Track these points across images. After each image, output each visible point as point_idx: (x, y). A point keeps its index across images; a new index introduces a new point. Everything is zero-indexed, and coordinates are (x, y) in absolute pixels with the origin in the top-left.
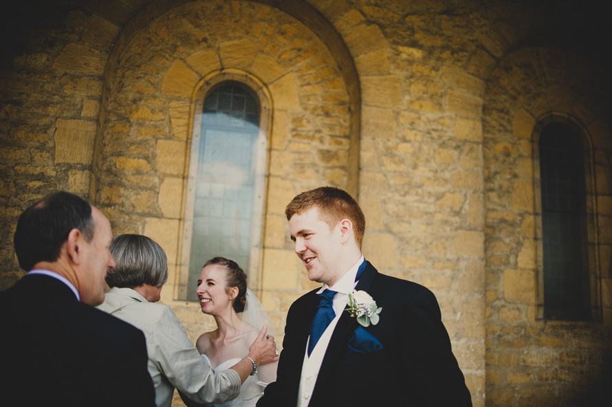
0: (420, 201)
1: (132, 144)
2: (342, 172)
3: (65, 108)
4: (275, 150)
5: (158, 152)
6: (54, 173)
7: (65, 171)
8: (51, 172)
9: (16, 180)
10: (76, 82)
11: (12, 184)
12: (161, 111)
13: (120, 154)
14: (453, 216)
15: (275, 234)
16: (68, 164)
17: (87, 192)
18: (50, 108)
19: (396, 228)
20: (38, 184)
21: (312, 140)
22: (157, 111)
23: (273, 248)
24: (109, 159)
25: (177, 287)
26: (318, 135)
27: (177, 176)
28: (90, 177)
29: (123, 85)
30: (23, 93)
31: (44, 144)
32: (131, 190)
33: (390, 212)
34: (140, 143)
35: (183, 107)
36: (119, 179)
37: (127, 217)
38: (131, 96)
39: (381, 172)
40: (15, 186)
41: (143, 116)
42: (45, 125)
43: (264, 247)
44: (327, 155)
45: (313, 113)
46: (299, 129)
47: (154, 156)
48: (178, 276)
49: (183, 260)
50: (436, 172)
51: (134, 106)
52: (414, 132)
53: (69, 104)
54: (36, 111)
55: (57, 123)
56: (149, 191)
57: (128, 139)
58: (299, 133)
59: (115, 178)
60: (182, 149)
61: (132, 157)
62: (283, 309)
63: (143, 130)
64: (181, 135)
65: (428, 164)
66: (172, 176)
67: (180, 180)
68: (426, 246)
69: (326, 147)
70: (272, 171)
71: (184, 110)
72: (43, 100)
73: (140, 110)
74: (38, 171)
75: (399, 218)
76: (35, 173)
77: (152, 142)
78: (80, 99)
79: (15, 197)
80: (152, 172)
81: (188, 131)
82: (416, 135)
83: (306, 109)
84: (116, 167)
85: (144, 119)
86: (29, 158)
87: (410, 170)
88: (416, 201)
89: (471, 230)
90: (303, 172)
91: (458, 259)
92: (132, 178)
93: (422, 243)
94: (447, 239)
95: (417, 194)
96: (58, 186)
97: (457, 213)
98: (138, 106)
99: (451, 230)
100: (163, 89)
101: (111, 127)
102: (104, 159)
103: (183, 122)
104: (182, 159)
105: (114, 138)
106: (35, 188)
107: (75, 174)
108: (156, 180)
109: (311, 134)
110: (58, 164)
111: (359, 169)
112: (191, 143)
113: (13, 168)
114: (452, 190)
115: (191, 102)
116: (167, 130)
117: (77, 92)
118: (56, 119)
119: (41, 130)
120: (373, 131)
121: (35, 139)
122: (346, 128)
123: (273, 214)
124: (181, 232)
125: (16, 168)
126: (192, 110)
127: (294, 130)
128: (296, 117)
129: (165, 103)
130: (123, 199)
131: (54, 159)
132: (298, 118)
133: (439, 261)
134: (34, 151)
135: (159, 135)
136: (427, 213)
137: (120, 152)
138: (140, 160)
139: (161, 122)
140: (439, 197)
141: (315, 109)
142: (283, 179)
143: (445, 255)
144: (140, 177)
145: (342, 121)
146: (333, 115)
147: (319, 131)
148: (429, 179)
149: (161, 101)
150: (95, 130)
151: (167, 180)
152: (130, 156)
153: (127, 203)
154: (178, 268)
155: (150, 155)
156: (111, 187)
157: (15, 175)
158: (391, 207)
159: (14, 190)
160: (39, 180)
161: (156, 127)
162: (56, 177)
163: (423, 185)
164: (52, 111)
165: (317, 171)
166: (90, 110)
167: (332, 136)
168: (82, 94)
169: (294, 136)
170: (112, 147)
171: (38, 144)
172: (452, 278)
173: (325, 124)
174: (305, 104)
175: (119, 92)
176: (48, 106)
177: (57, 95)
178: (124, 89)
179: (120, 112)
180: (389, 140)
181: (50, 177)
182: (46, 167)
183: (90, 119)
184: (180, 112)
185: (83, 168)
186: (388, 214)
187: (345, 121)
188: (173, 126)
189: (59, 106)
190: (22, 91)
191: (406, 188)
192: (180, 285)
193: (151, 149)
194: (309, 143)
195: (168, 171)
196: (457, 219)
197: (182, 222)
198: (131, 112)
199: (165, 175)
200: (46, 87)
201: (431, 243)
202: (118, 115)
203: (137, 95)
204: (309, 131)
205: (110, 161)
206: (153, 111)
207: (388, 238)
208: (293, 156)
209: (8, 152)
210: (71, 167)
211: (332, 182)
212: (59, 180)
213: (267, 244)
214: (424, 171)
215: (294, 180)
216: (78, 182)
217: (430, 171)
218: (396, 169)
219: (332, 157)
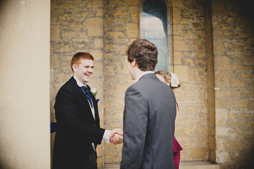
0: (238, 42)
1: (116, 26)
2: (203, 32)
3: (89, 13)
4: (175, 24)
5: (127, 28)
6: (88, 41)
7: (92, 39)
8: (87, 40)
9: (73, 45)
10: (92, 2)
11: (72, 47)
12: (126, 11)
13: (111, 31)
14: (251, 47)
15: (178, 59)
16: (93, 36)
18: (83, 14)
19: (229, 54)
20: (82, 46)
21: (189, 19)
22: (125, 11)
23: (177, 65)
24: (107, 33)
26: (191, 17)
27: (136, 38)
28: (103, 41)
29: (109, 1)
30: (71, 9)
31: (83, 29)
32: (117, 45)
33: (226, 47)
34: (119, 25)
35: (135, 9)
36: (112, 41)
37: (117, 57)
38: (113, 6)
39: (221, 31)
40: (73, 47)
41: (119, 14)
42: (82, 21)
44: (196, 25)
45: (188, 8)
46: (183, 14)
47: (125, 30)
50: (244, 29)
51: (115, 10)
52: (233, 12)
53: (91, 11)
54: (77, 15)
55: (87, 20)
56: (125, 45)
57: (114, 24)
58: (184, 16)
59: (110, 41)
60: (137, 27)
61: (116, 31)
62: (183, 90)
63: (119, 20)
64: (135, 21)
65: (240, 26)
66: (133, 38)
68: (241, 60)
69: (195, 21)
70: (174, 33)
71: (136, 10)
72: (80, 10)
73: (117, 12)
74: (81, 40)
75: (229, 49)
76: (81, 41)
77: (124, 25)
78: (95, 9)
79: (74, 52)
80: (125, 37)
81: (138, 19)
82: (234, 14)
83: (185, 6)
84: (110, 36)
85: (119, 15)
86: (77, 35)
87: (233, 29)
88: (236, 42)
90: (187, 33)
92: (117, 40)
93: (239, 59)
94: (250, 57)
95: (236, 39)
96: (90, 46)
98: (116, 10)
99: (251, 53)
100: (126, 2)
101: (106, 20)
102: (105, 33)
103: (135, 15)
104: (137, 31)
105: (108, 24)
106: (81, 47)
107: (97, 40)
108: (127, 40)
109: (189, 16)
110: (89, 37)
111: (212, 30)
112: (140, 24)
113: (71, 40)
114: (251, 36)
115: (138, 7)
116: (129, 19)
117: (93, 6)
118: (86, 18)
119: (80, 23)
120: (216, 13)
121: (79, 27)
122: (203, 13)
123: (176, 51)
125: (72, 40)
126: (139, 10)
127: (181, 15)
128: (182, 9)
129: (127, 8)
130: (115, 49)
131: (87, 35)
132: (182, 10)
133: (247, 66)
134: (79, 32)
135: (126, 21)
136: (241, 47)
137: (111, 30)
138: (120, 32)
139: (127, 16)
140: (245, 39)
141: (189, 6)
142: (179, 36)
143: (249, 64)
144: (121, 39)
145: (201, 10)
146: (197, 7)
147: (191, 15)
148: (241, 32)
149: (125, 7)
150: (103, 21)
151: (131, 40)
152: (115, 31)
153: (116, 51)
155: (124, 30)
156: (109, 45)
157: (73, 43)
158: (226, 45)
159: (73, 49)
160: (82, 44)
161: (125, 18)
162: (89, 42)
163: (239, 35)
164: (84, 15)
165: (192, 32)
166: (100, 13)
167: (197, 17)
168: (96, 6)
169: (182, 18)
170: (108, 28)
171: (80, 29)
172: (253, 73)
173: (194, 12)
174: (185, 4)
175: (107, 5)
176: (82, 13)
177: (85, 8)
178: (110, 3)
179: (109, 13)
180: (223, 17)
181: (87, 42)
182: (85, 38)
183: (100, 17)
184: (134, 11)
185: (100, 38)
186: (225, 48)
187: (202, 10)
188: (132, 17)
189: (87, 12)
190: (71, 8)
191: (232, 37)
193: (124, 28)
194: (188, 20)
195: (132, 36)
196: (253, 48)
198: (114, 13)
199: (131, 38)
200: (80, 5)
201: (243, 59)
202: (109, 14)
203: (115, 5)
204: (188, 15)
205: (108, 34)
206: (123, 12)
207: (226, 58)
208: (182, 26)
209: (68, 34)
210: (95, 38)
211: (199, 36)
212: (91, 43)
213: (174, 64)
214: (239, 29)
215: (183, 36)
216: (98, 43)
217: (241, 28)
218: (227, 29)
219: (198, 26)
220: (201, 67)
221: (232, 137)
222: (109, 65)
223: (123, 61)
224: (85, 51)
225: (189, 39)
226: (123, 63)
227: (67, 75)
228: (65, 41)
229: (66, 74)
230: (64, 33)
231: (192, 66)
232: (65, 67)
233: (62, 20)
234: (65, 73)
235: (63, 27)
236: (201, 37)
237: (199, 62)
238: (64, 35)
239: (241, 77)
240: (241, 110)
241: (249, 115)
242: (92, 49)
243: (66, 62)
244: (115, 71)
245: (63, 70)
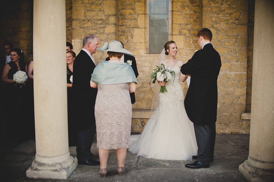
0: (224, 16)
1: (127, 5)
2: (198, 7)
4: (174, 2)
5: (136, 7)
6: (105, 18)
7: (108, 17)
11: (93, 23)
13: (124, 9)
15: (176, 30)
16: (109, 15)
17: (115, 23)
19: (215, 26)
20: (101, 22)
23: (175, 35)
24: (120, 11)
25: (145, 50)
27: (143, 14)
28: (116, 18)
31: (101, 9)
32: (128, 20)
33: (213, 21)
34: (130, 4)
37: (128, 29)
39: (210, 7)
42: (100, 3)
43: (172, 35)
47: (135, 8)
48: (146, 46)
49: (147, 41)
50: (230, 5)
55: (104, 2)
56: (134, 20)
57: (126, 4)
59: (123, 17)
60: (144, 5)
62: (179, 54)
64: (143, 0)
65: (227, 3)
66: (141, 14)
67: (144, 15)
68: (226, 31)
70: (174, 9)
74: (100, 18)
75: (216, 22)
77: (134, 4)
79: (95, 26)
80: (135, 14)
84: (123, 13)
86: (97, 14)
87: (220, 5)
88: (222, 16)
89: (242, 25)
90: (185, 9)
91: (238, 35)
92: (129, 16)
93: (224, 30)
94: (234, 29)
95: (223, 14)
96: (106, 22)
97: (237, 19)
99: (235, 25)
102: (119, 11)
104: (144, 8)
105: (121, 4)
107: (111, 18)
108: (136, 16)
110: (106, 15)
111: (202, 7)
112: (146, 2)
113: (93, 18)
114: (236, 11)
119: (99, 5)
123: (175, 24)
124: (146, 32)
130: (126, 23)
131: (104, 14)
133: (231, 36)
134: (98, 12)
135: (135, 1)
136: (226, 20)
138: (131, 10)
140: (231, 14)
142: (177, 12)
143: (233, 34)
144: (131, 15)
148: (227, 8)
150: (115, 3)
151: (139, 16)
152: (127, 9)
153: (128, 25)
154: (146, 43)
155: (133, 8)
156: (122, 20)
157: (94, 20)
158: (214, 19)
159: (94, 24)
160: (101, 21)
162: (106, 19)
163: (225, 10)
165: (189, 8)
170: (121, 7)
171: (99, 9)
172: (235, 42)
181: (104, 19)
182: (102, 16)
185: (113, 15)
186: (212, 21)
191: (219, 12)
192: (146, 49)
193: (134, 6)
196: (238, 21)
197: (146, 29)
199: (139, 14)
201: (228, 30)
205: (121, 11)
208: (180, 3)
209: (90, 13)
210: (110, 16)
211: (194, 11)
212: (107, 20)
213: (173, 34)
214: (225, 5)
215: (181, 12)
216: (112, 20)
217: (227, 5)
218: (215, 5)
219: (194, 3)
220: (195, 36)
222: (122, 36)
223: (133, 32)
224: (103, 25)
225: (186, 14)
226: (133, 34)
228: (88, 18)
230: (88, 12)
231: (188, 36)
233: (85, 3)
235: (87, 8)
236: (196, 12)
237: (194, 33)
238: (87, 14)
239: (225, 45)
240: (224, 71)
241: (230, 76)
242: (108, 24)
244: (127, 40)
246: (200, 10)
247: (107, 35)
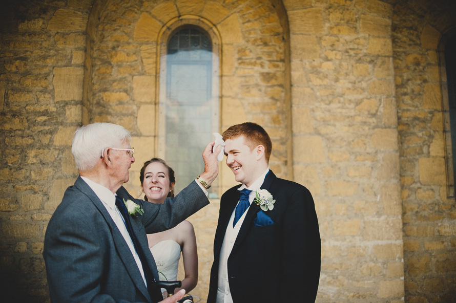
0: (342, 108)
1: (114, 81)
2: (280, 89)
3: (59, 58)
4: (225, 76)
5: (134, 86)
6: (54, 109)
7: (63, 106)
8: (52, 109)
9: (28, 117)
10: (66, 38)
11: (25, 120)
12: (135, 54)
13: (105, 90)
14: (371, 117)
16: (65, 101)
17: (80, 121)
18: (48, 60)
19: (323, 130)
20: (44, 118)
21: (255, 66)
22: (131, 54)
24: (97, 95)
26: (258, 61)
27: (150, 103)
28: (82, 110)
29: (104, 36)
30: (27, 51)
31: (46, 88)
32: (116, 117)
33: (318, 118)
34: (121, 80)
35: (151, 49)
36: (106, 109)
38: (110, 45)
39: (309, 87)
40: (28, 121)
41: (121, 59)
42: (46, 73)
44: (267, 77)
45: (254, 44)
46: (244, 58)
47: (132, 89)
50: (355, 83)
51: (114, 52)
52: (334, 52)
53: (62, 55)
54: (38, 63)
55: (54, 71)
56: (129, 117)
57: (111, 78)
58: (244, 61)
59: (103, 109)
60: (153, 82)
61: (115, 91)
63: (122, 70)
64: (151, 71)
65: (348, 77)
66: (146, 103)
67: (153, 106)
68: (349, 143)
69: (266, 70)
70: (224, 93)
71: (153, 52)
72: (42, 54)
73: (119, 55)
74: (43, 108)
75: (325, 122)
76: (41, 110)
77: (130, 79)
78: (70, 51)
79: (28, 129)
80: (131, 102)
81: (156, 68)
82: (336, 55)
83: (248, 41)
84: (103, 100)
85: (122, 62)
86: (36, 100)
87: (333, 83)
88: (339, 108)
89: (386, 128)
90: (249, 92)
91: (376, 152)
92: (117, 108)
93: (345, 141)
94: (366, 136)
95: (339, 102)
96: (58, 118)
97: (374, 115)
98: (116, 52)
99: (369, 129)
100: (134, 36)
101: (97, 70)
102: (94, 95)
103: (152, 60)
104: (153, 90)
105: (100, 78)
106: (42, 121)
107: (70, 109)
108: (135, 107)
109: (253, 61)
110: (58, 102)
111: (291, 86)
112: (159, 76)
113: (25, 108)
114: (369, 97)
115: (157, 45)
116: (140, 68)
117: (67, 46)
118: (53, 68)
119: (43, 78)
120: (300, 54)
121: (39, 85)
122: (281, 53)
124: (156, 146)
125: (27, 108)
126: (159, 51)
127: (239, 59)
128: (240, 48)
129: (137, 48)
131: (54, 99)
132: (242, 49)
133: (360, 155)
134: (39, 94)
135: (134, 73)
136: (348, 117)
137: (106, 88)
138: (121, 93)
139: (135, 62)
140: (358, 103)
141: (255, 40)
142: (233, 98)
143: (365, 150)
144: (122, 106)
145: (277, 49)
146: (270, 44)
147: (259, 58)
148: (349, 89)
149: (133, 46)
150: (83, 73)
151: (142, 107)
152: (113, 91)
155: (129, 89)
156: (100, 116)
157: (27, 113)
158: (319, 114)
159: (27, 124)
160: (44, 115)
161: (131, 66)
162: (57, 112)
163: (344, 94)
164: (50, 62)
165: (260, 90)
166: (78, 58)
167: (270, 61)
168: (71, 47)
169: (240, 64)
170: (99, 85)
171: (41, 88)
172: (372, 168)
173: (264, 52)
174: (247, 37)
175: (101, 42)
176: (47, 58)
177: (53, 49)
178: (105, 40)
179: (103, 58)
180: (314, 61)
181: (52, 113)
182: (49, 105)
183: (78, 66)
184: (150, 53)
185: (76, 103)
186: (316, 119)
187: (280, 48)
188: (145, 64)
189: (54, 57)
190: (27, 49)
191: (330, 98)
193: (129, 84)
194: (252, 69)
195: (143, 100)
196: (374, 120)
197: (156, 138)
198: (111, 57)
199: (141, 103)
200: (44, 44)
201: (353, 141)
202: (102, 60)
203: (115, 44)
204: (252, 59)
205: (99, 96)
206: (128, 55)
207: (317, 139)
208: (240, 80)
209: (20, 97)
210: (67, 104)
211: (273, 98)
212: (59, 114)
214: (344, 83)
215: (242, 99)
216: (73, 114)
217: (349, 82)
218: (321, 83)
219: (272, 78)
220: (275, 156)
221: (328, 294)
224: (49, 127)
225: (254, 104)
227: (14, 172)
228: (14, 109)
229: (12, 171)
230: (13, 95)
232: (12, 157)
233: (9, 72)
234: (11, 169)
235: (12, 84)
236: (277, 100)
238: (11, 99)
239: (348, 175)
240: (348, 240)
241: (364, 250)
242: (61, 125)
243: (13, 149)
245: (7, 163)
246: (286, 94)
247: (57, 152)
